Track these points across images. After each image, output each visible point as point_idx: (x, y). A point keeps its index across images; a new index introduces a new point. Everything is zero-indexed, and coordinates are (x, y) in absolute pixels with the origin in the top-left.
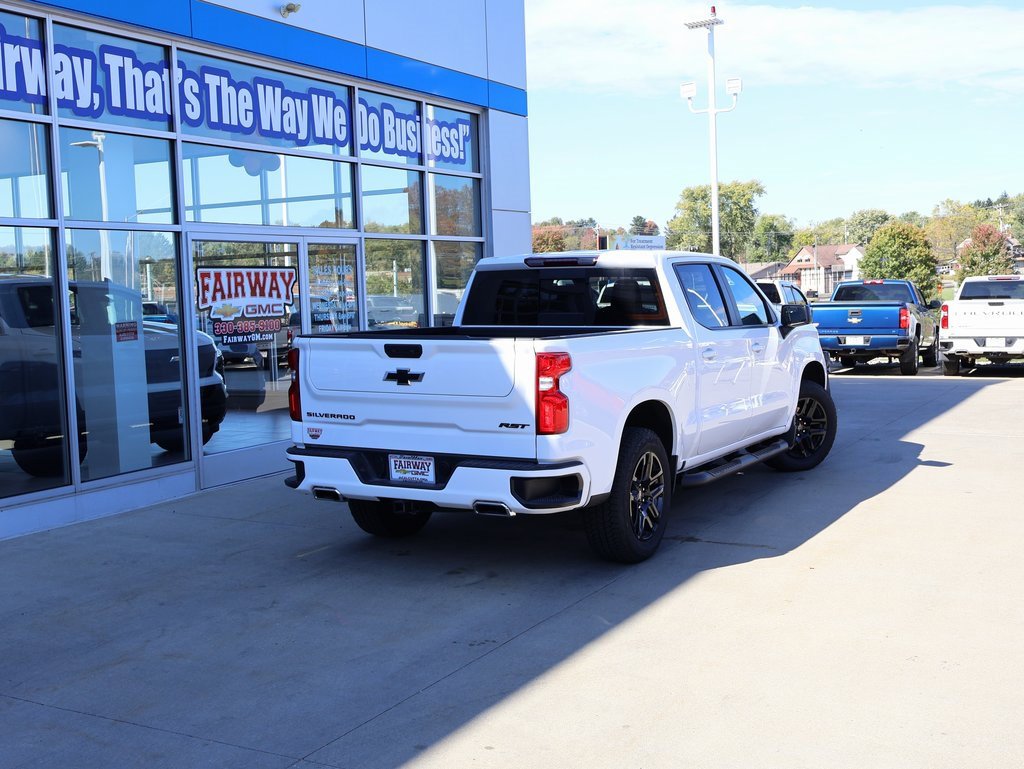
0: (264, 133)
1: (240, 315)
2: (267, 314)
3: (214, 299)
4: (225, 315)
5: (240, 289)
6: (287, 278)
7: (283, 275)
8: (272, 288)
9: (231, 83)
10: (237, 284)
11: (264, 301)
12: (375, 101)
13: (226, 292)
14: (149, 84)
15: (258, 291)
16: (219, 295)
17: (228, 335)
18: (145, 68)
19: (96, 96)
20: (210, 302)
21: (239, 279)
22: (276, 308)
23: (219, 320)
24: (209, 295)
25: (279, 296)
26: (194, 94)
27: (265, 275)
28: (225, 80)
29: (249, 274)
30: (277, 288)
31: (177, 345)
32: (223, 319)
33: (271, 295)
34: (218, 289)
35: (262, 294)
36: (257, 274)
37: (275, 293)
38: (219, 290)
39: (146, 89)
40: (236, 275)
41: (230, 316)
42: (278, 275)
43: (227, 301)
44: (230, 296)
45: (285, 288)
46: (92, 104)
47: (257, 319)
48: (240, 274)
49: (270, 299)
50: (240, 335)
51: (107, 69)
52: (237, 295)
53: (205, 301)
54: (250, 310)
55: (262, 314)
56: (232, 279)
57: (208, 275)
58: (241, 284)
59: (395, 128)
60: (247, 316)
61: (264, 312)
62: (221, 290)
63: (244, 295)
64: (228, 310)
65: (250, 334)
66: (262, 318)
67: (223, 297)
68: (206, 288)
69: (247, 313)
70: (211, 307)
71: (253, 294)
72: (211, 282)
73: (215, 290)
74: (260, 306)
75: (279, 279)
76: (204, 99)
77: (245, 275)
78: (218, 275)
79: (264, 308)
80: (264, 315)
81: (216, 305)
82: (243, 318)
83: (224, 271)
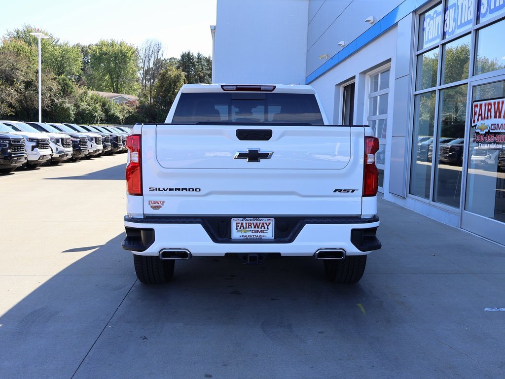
1: (487, 131)
2: (501, 131)
3: (478, 120)
4: (482, 131)
5: (489, 113)
10: (488, 111)
11: (500, 122)
13: (483, 116)
15: (498, 114)
16: (480, 117)
17: (481, 143)
19: (454, 24)
20: (476, 123)
21: (490, 107)
23: (478, 133)
24: (476, 118)
27: (503, 103)
29: (495, 104)
32: (480, 133)
33: (504, 117)
34: (480, 115)
35: (500, 117)
36: (499, 103)
39: (469, 8)
40: (489, 104)
43: (483, 122)
44: (485, 118)
47: (495, 134)
48: (491, 104)
49: (504, 120)
50: (486, 143)
51: (458, 7)
52: (488, 118)
53: (474, 122)
54: (492, 128)
56: (487, 107)
57: (476, 106)
58: (490, 110)
60: (491, 131)
61: (499, 129)
62: (481, 115)
63: (491, 118)
64: (483, 127)
65: (491, 143)
66: (498, 133)
67: (482, 119)
68: (475, 114)
70: (476, 125)
71: (495, 117)
72: (477, 110)
73: (479, 115)
74: (498, 125)
77: (493, 104)
78: (481, 105)
79: (500, 126)
80: (499, 131)
81: (479, 124)
82: (488, 133)
83: (483, 103)
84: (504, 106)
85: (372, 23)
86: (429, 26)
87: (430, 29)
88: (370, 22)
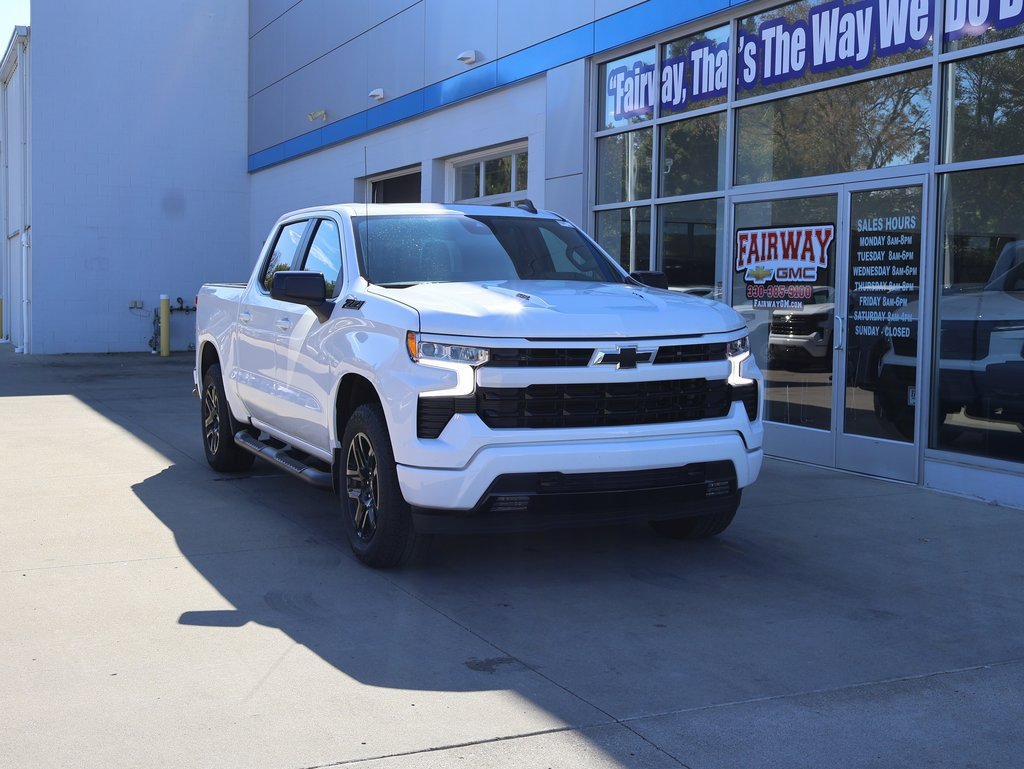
1: (770, 279)
2: (798, 279)
3: (749, 261)
4: (758, 278)
5: (773, 250)
6: (823, 237)
7: (818, 233)
8: (805, 249)
9: (786, 28)
10: (771, 246)
11: (795, 264)
13: (760, 254)
14: (718, 64)
15: (790, 252)
16: (753, 257)
17: (759, 299)
18: (717, 51)
19: (685, 91)
20: (745, 265)
21: (773, 240)
22: (808, 273)
23: (751, 283)
24: (745, 257)
25: (812, 258)
26: (752, 56)
27: (799, 234)
28: (780, 28)
29: (783, 234)
30: (811, 250)
32: (755, 283)
33: (803, 257)
34: (754, 252)
35: (795, 256)
36: (791, 234)
37: (808, 255)
40: (771, 235)
41: (762, 279)
42: (814, 233)
43: (761, 264)
44: (763, 258)
45: (820, 248)
46: (682, 99)
47: (787, 284)
48: (774, 235)
49: (803, 262)
50: (770, 300)
51: (692, 64)
52: (769, 257)
53: (741, 263)
54: (781, 273)
55: (793, 279)
56: (767, 240)
57: (745, 237)
58: (775, 245)
60: (778, 280)
61: (795, 277)
62: (756, 252)
63: (776, 257)
64: (761, 273)
65: (779, 299)
66: (793, 283)
67: (757, 259)
68: (743, 250)
69: (778, 276)
70: (746, 269)
71: (786, 256)
72: (747, 244)
73: (751, 252)
74: (791, 269)
75: (814, 239)
76: (760, 58)
77: (779, 235)
78: (754, 237)
79: (795, 272)
80: (800, 280)
81: (752, 267)
82: (773, 282)
83: (759, 232)
84: (803, 239)
85: (471, 63)
86: (623, 86)
87: (625, 93)
88: (467, 61)
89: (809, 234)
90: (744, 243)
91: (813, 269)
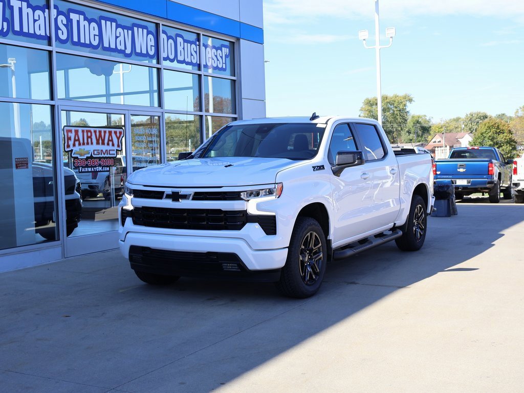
0: (105, 49)
1: (89, 155)
2: (106, 155)
3: (74, 145)
4: (81, 155)
5: (89, 140)
6: (118, 135)
7: (116, 133)
8: (109, 140)
9: (85, 19)
10: (88, 137)
11: (104, 148)
12: (172, 32)
13: (81, 141)
14: (36, 18)
15: (100, 141)
16: (77, 143)
17: (82, 167)
18: (34, 9)
19: (5, 24)
20: (71, 148)
21: (89, 134)
22: (111, 152)
23: (77, 158)
24: (71, 143)
25: (113, 145)
26: (64, 24)
27: (105, 132)
28: (82, 17)
29: (95, 132)
30: (112, 140)
31: (52, 175)
32: (79, 158)
33: (108, 144)
35: (103, 144)
36: (100, 132)
37: (111, 143)
38: (77, 140)
39: (35, 21)
40: (87, 131)
41: (84, 155)
42: (113, 132)
43: (82, 147)
44: (84, 144)
45: (117, 140)
46: (3, 28)
47: (100, 158)
48: (90, 131)
49: (108, 147)
50: (90, 167)
51: (11, 8)
52: (88, 144)
53: (68, 146)
54: (96, 152)
55: (103, 155)
56: (85, 134)
57: (71, 131)
58: (91, 137)
59: (184, 48)
60: (94, 156)
61: (104, 154)
62: (79, 140)
63: (92, 143)
64: (83, 152)
65: (96, 167)
66: (103, 158)
67: (80, 144)
68: (69, 139)
69: (94, 154)
70: (72, 150)
71: (98, 143)
72: (72, 135)
73: (75, 140)
74: (102, 150)
75: (113, 135)
76: (69, 27)
77: (93, 132)
78: (77, 132)
79: (104, 151)
80: (104, 156)
81: (77, 149)
82: (91, 157)
84: (107, 135)
89: (110, 133)
90: (70, 134)
91: (114, 150)
